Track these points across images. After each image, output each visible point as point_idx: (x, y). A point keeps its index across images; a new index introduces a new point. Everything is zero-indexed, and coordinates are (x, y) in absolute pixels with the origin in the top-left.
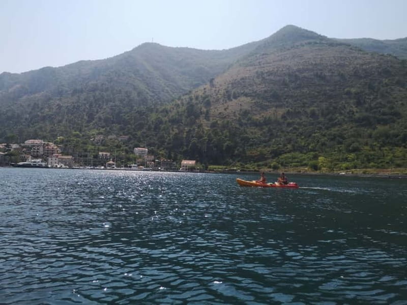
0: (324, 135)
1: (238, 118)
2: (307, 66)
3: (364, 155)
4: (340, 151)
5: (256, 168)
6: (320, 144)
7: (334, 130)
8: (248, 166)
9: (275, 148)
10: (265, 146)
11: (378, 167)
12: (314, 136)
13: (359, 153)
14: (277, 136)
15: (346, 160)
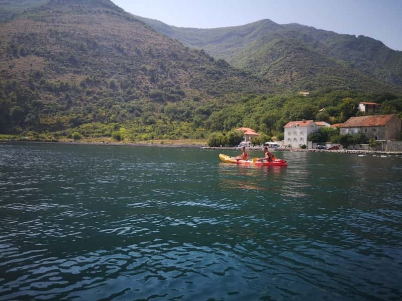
0: (124, 107)
1: (28, 80)
2: (105, 35)
3: (159, 128)
4: (139, 123)
5: (53, 138)
6: (120, 115)
7: (133, 103)
8: (43, 135)
9: (75, 117)
10: (63, 114)
11: (170, 139)
12: (114, 107)
13: (155, 125)
14: (76, 104)
15: (144, 131)
